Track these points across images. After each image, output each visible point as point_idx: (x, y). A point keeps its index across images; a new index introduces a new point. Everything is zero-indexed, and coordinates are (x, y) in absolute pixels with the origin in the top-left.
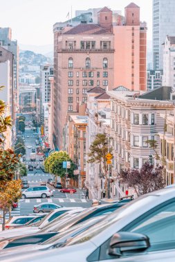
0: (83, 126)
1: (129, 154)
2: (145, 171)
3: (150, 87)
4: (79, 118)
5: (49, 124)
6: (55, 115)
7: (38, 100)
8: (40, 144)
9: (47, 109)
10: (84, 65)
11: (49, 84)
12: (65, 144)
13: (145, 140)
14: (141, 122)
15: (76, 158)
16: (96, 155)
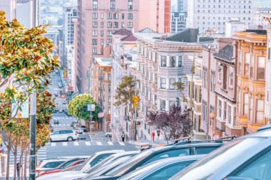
0: (108, 69)
1: (156, 96)
2: (174, 112)
3: (174, 30)
4: (103, 60)
5: (72, 66)
6: (78, 57)
7: (60, 42)
8: (63, 86)
9: (71, 52)
10: (109, 7)
11: (73, 25)
12: (89, 86)
13: (173, 82)
14: (168, 65)
15: (101, 101)
16: (122, 97)
